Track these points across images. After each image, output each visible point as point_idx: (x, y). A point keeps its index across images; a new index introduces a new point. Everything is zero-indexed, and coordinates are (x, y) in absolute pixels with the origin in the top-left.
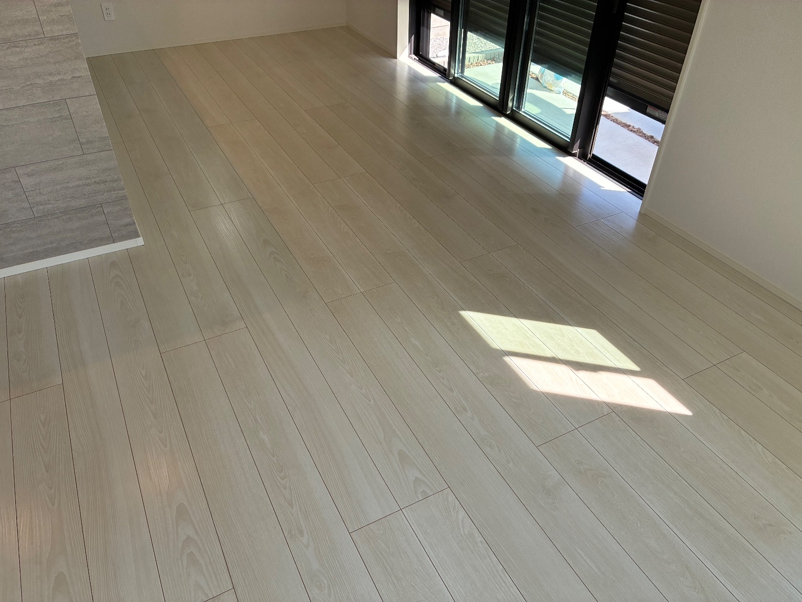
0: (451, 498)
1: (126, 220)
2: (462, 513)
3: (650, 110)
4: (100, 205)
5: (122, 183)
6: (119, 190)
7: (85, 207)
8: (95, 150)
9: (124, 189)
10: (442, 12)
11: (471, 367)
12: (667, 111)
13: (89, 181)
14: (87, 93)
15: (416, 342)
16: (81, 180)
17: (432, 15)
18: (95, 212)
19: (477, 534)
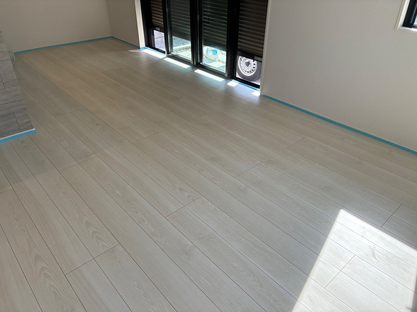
0: (204, 199)
1: (26, 120)
2: (210, 203)
3: (255, 58)
4: (13, 113)
5: (24, 101)
6: (22, 105)
7: (6, 115)
8: (10, 86)
9: (25, 105)
10: (159, 29)
11: (202, 156)
12: (262, 57)
13: (7, 101)
14: (6, 59)
15: (177, 151)
16: (3, 101)
17: (154, 31)
18: (11, 117)
19: (217, 208)
